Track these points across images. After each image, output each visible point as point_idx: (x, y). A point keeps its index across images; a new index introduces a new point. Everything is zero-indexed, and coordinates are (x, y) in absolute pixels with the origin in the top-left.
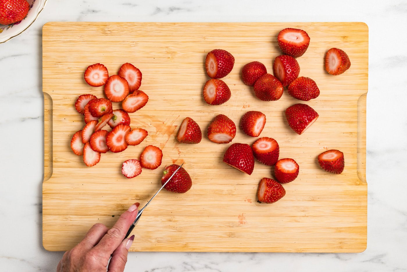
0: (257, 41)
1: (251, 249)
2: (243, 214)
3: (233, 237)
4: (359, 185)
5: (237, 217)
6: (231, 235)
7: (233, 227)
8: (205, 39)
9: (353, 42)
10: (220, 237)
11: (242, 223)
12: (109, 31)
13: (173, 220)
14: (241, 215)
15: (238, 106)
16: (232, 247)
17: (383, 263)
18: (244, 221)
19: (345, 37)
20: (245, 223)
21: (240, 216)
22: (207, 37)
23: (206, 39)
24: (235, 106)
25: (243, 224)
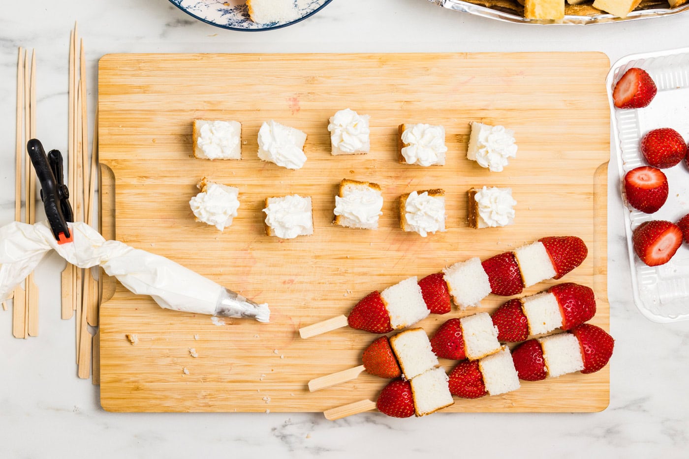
0: (273, 384)
1: (280, 59)
2: (293, 114)
3: (308, 77)
4: (112, 160)
5: (302, 108)
6: (311, 80)
7: (309, 93)
8: (354, 386)
9: (125, 381)
10: (329, 77)
11: (295, 100)
12: (504, 399)
13: (402, 103)
14: (295, 112)
15: (301, 283)
16: (310, 62)
17: (644, 411)
18: (291, 103)
19: (136, 390)
20: (290, 99)
21: (298, 110)
22: (350, 389)
23: (352, 386)
24: (307, 283)
25: (294, 98)
